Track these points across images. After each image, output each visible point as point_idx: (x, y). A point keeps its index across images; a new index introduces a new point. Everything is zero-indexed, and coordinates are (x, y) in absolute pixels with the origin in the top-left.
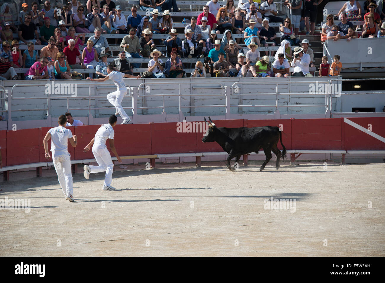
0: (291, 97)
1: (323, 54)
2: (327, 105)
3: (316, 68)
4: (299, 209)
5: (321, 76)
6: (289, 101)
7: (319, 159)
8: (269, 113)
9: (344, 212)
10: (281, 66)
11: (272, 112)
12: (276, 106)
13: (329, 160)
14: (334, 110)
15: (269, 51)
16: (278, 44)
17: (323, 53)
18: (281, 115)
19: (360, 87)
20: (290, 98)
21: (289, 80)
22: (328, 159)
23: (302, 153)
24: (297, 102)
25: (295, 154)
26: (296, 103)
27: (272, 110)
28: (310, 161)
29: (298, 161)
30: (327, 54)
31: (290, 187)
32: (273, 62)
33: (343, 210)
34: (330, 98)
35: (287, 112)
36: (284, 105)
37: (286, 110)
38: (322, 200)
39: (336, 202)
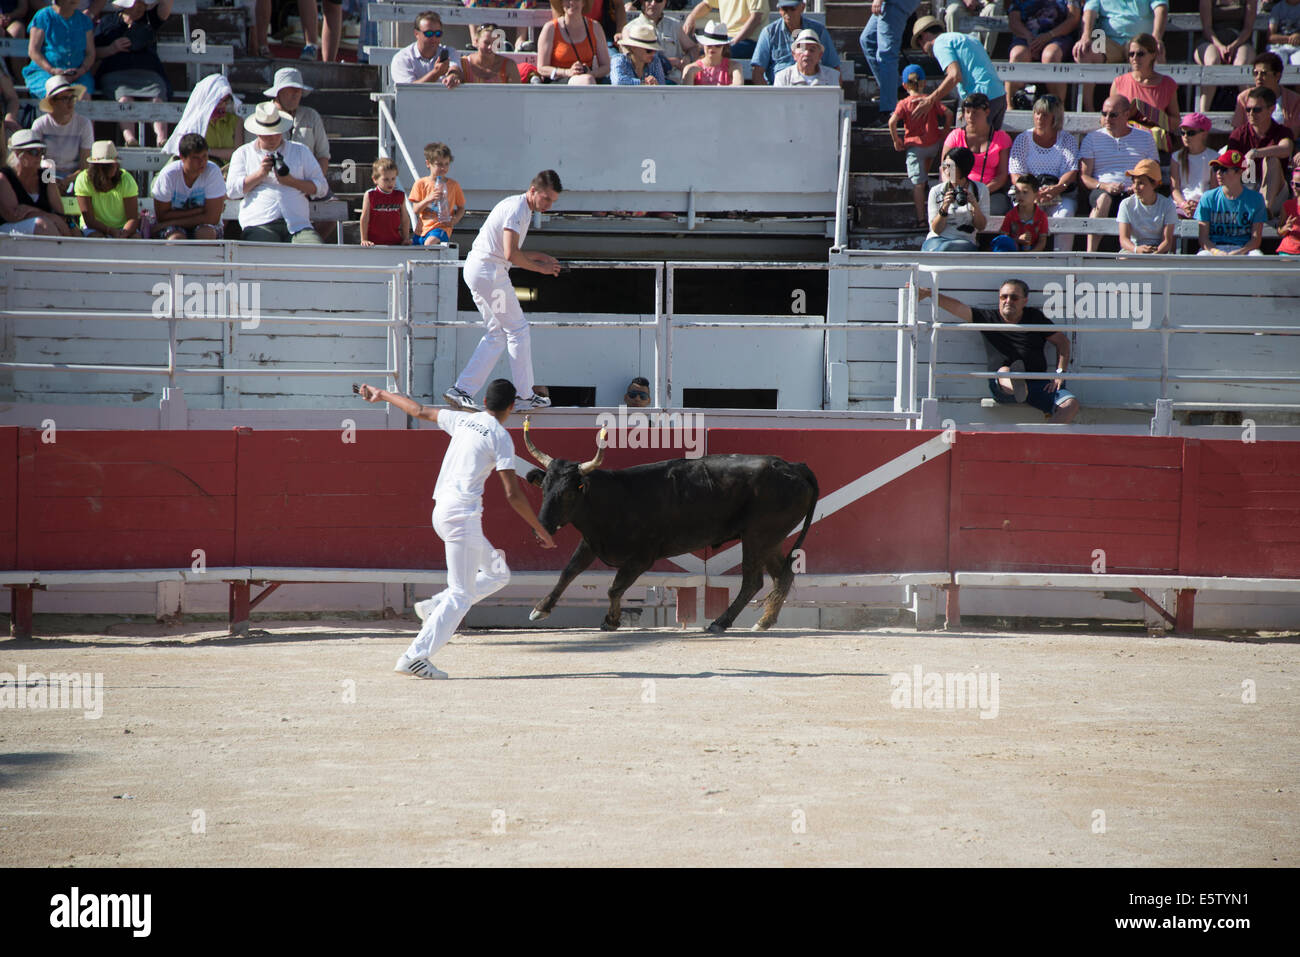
0: (235, 332)
1: (375, 144)
2: (395, 370)
3: (344, 206)
4: (252, 835)
5: (364, 242)
6: (227, 350)
7: (356, 610)
8: (134, 400)
9: (450, 843)
10: (188, 192)
11: (148, 399)
12: (169, 369)
13: (398, 613)
14: (425, 396)
15: (135, 120)
16: (177, 94)
17: (377, 141)
18: (189, 410)
19: (533, 295)
20: (231, 337)
21: (228, 255)
22: (395, 610)
23: (279, 583)
24: (262, 355)
25: (252, 586)
26: (258, 358)
27: (149, 385)
28: (313, 618)
29: (263, 618)
30: (394, 150)
31: (219, 736)
32: (155, 173)
33: (444, 834)
34: (405, 338)
35: (217, 398)
36: (204, 366)
37: (214, 386)
38: (356, 789)
39: (416, 798)
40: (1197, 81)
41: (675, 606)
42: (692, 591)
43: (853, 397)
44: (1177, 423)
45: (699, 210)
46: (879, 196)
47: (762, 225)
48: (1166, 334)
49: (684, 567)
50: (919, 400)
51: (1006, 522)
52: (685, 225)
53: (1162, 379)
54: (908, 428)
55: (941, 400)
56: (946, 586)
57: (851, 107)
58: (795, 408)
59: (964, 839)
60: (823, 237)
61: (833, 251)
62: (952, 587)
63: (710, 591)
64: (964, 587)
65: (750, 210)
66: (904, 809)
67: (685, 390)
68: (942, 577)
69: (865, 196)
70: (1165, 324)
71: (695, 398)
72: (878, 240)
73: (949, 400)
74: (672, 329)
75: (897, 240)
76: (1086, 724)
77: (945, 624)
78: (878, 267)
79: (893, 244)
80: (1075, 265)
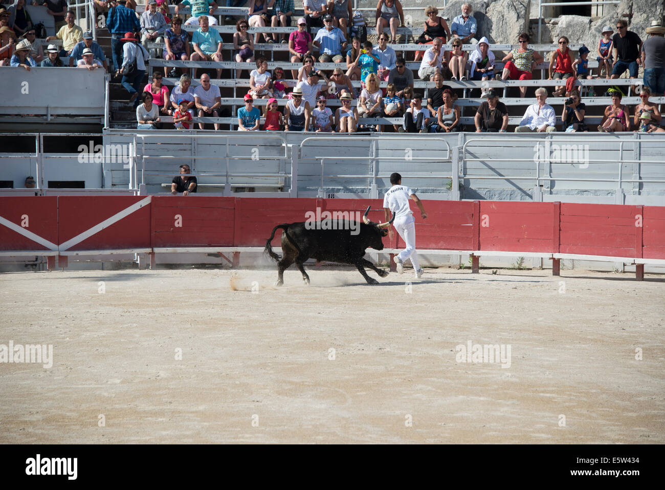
40: (234, 68)
41: (46, 263)
42: (54, 257)
43: (114, 183)
44: (232, 192)
45: (52, 114)
46: (121, 109)
47: (76, 119)
48: (227, 159)
49: (50, 248)
50: (138, 185)
51: (172, 229)
52: (47, 119)
53: (226, 176)
54: (135, 195)
55: (147, 184)
56: (150, 253)
57: (109, 76)
58: (92, 188)
59: (160, 345)
60: (100, 124)
61: (104, 129)
62: (153, 253)
63: (60, 256)
64: (157, 253)
65: (72, 114)
66: (137, 335)
67: (49, 182)
68: (149, 250)
69: (115, 109)
70: (227, 156)
71: (52, 184)
72: (121, 125)
73: (150, 185)
74: (43, 159)
75: (128, 125)
76: (202, 302)
77: (150, 267)
78: (122, 135)
79: (126, 126)
80: (194, 134)
